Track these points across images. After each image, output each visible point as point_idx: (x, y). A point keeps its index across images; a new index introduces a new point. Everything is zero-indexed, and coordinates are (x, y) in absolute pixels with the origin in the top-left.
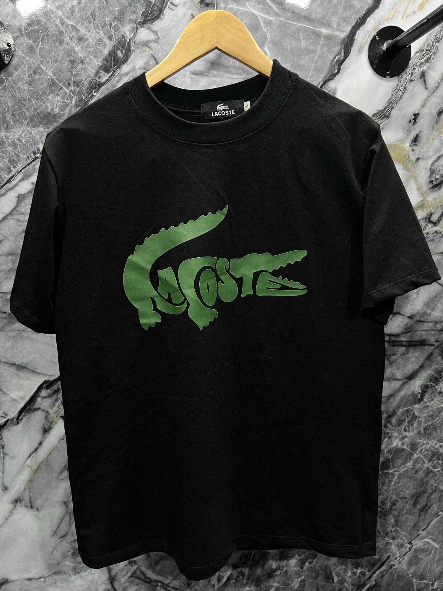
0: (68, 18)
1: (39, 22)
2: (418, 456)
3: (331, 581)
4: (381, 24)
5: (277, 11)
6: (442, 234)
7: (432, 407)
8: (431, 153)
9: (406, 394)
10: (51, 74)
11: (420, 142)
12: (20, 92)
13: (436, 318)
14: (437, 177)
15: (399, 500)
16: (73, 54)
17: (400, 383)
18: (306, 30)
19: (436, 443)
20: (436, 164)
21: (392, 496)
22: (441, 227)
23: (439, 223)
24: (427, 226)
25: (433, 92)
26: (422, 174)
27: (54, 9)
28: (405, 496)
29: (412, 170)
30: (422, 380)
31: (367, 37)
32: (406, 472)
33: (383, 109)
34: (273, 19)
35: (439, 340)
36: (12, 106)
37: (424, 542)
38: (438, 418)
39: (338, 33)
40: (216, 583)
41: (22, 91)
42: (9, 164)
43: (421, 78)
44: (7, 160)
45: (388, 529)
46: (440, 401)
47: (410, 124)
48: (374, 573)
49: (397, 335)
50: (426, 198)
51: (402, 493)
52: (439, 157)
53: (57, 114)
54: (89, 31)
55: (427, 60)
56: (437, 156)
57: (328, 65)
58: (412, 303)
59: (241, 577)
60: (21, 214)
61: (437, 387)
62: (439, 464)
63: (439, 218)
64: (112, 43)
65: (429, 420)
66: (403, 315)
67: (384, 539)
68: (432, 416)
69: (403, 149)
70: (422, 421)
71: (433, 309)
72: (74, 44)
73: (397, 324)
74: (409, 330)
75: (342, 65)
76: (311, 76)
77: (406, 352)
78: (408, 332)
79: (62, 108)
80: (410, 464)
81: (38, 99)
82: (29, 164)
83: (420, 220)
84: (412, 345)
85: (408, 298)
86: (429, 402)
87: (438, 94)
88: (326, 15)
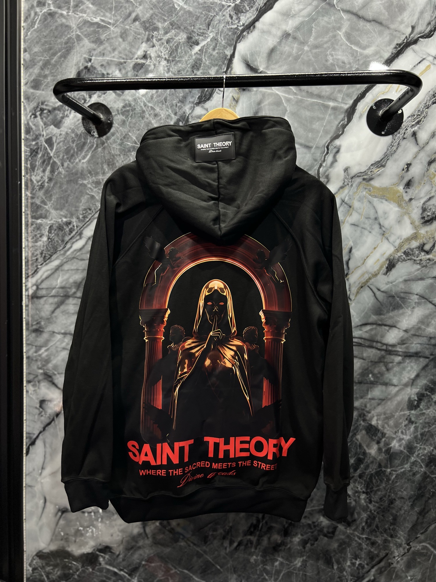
0: (149, 102)
1: (130, 105)
2: (415, 459)
3: (331, 566)
4: (378, 97)
5: (295, 91)
6: (434, 261)
7: (428, 414)
8: (422, 194)
9: (402, 399)
10: (134, 138)
11: (413, 186)
12: (114, 150)
13: (430, 333)
14: (429, 214)
15: (397, 499)
17: (397, 389)
18: (318, 104)
19: (433, 450)
20: (427, 203)
21: (390, 494)
22: (433, 256)
23: (431, 252)
24: (421, 254)
25: (423, 147)
26: (416, 211)
28: (403, 496)
29: (406, 208)
30: (417, 388)
31: (366, 107)
32: (404, 473)
33: (379, 160)
34: (292, 97)
35: (434, 354)
36: (108, 159)
37: (423, 545)
38: (434, 426)
39: (343, 105)
40: (228, 546)
43: (412, 136)
45: (386, 526)
47: (403, 172)
48: (373, 567)
49: (393, 346)
50: (418, 231)
51: (400, 493)
52: (430, 199)
54: (162, 110)
55: (418, 123)
56: (428, 197)
57: (334, 128)
58: (407, 318)
59: (249, 545)
61: (433, 396)
63: (431, 248)
64: (177, 117)
65: (426, 427)
66: (399, 329)
67: (382, 535)
68: (428, 423)
69: (398, 191)
70: (418, 426)
71: (428, 325)
72: (151, 119)
73: (393, 336)
74: (404, 342)
75: (345, 127)
76: (321, 136)
77: (402, 362)
78: (404, 344)
80: (407, 466)
83: (413, 249)
84: (408, 355)
85: (403, 314)
86: (425, 409)
87: (428, 148)
88: (333, 92)
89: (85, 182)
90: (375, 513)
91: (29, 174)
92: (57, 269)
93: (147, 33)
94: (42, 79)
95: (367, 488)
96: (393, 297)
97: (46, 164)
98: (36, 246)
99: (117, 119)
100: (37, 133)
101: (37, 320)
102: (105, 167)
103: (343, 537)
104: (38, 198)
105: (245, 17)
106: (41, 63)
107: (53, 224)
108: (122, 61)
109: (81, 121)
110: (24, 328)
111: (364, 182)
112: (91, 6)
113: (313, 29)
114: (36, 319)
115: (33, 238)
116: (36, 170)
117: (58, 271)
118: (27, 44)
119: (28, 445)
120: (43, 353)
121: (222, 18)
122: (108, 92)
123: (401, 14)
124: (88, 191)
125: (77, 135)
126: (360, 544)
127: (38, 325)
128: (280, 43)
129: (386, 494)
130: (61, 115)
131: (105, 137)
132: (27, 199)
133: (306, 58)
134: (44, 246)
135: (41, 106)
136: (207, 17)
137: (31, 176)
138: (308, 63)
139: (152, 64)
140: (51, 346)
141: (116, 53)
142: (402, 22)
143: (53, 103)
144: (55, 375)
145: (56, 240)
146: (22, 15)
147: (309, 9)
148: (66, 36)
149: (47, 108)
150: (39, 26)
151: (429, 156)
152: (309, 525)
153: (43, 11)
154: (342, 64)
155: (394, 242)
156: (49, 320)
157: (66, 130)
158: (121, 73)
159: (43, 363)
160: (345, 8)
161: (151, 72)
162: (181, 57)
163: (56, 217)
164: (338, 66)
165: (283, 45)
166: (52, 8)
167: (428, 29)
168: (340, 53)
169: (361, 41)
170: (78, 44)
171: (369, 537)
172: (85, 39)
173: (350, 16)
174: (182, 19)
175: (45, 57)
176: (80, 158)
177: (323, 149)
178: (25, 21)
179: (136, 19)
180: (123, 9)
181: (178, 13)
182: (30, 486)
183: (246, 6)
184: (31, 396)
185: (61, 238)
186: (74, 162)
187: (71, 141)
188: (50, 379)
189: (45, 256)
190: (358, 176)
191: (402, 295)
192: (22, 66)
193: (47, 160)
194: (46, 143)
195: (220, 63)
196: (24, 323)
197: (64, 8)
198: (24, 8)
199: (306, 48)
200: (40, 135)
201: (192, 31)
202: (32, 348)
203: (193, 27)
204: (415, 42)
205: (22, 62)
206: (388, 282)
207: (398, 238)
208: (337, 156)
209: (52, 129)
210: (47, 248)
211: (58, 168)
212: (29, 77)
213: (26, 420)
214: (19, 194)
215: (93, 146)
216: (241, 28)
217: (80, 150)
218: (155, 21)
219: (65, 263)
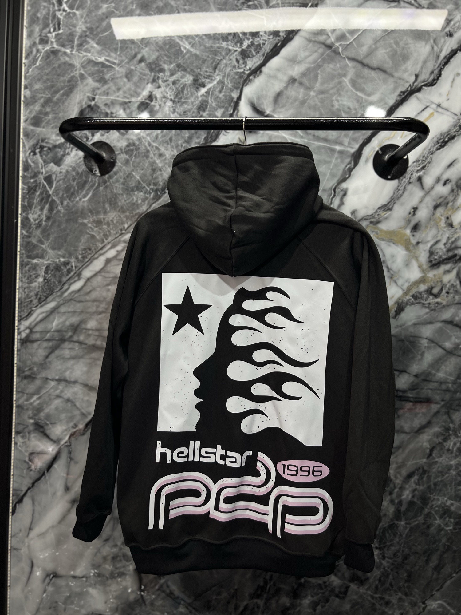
0: (154, 141)
1: (134, 144)
2: (429, 511)
4: (384, 142)
5: (302, 134)
6: (443, 305)
7: (441, 463)
8: (429, 238)
9: (415, 447)
10: (138, 178)
11: (419, 230)
12: (116, 189)
13: (441, 378)
14: (436, 257)
15: (411, 554)
16: (154, 165)
17: (408, 436)
18: (324, 147)
19: (447, 501)
20: (435, 247)
21: (404, 549)
22: (441, 299)
23: (439, 295)
24: (429, 297)
26: (422, 255)
27: (145, 136)
28: (417, 551)
29: (413, 251)
30: (429, 436)
31: (372, 152)
32: (418, 526)
33: (386, 203)
34: (299, 140)
35: (445, 399)
36: (110, 198)
37: (439, 604)
38: (447, 475)
39: (349, 149)
40: (233, 611)
41: (118, 188)
42: (103, 237)
43: (418, 181)
44: (102, 234)
45: (401, 584)
46: (448, 458)
47: (410, 215)
49: (404, 391)
50: (426, 274)
51: (414, 547)
52: (437, 243)
53: (140, 204)
54: (167, 150)
55: (423, 168)
56: (435, 241)
57: (341, 171)
58: (417, 363)
59: (256, 609)
60: (108, 272)
61: (445, 444)
62: (451, 522)
63: (439, 291)
65: (439, 476)
66: (409, 373)
67: (397, 593)
68: (441, 472)
69: (405, 235)
70: (431, 476)
71: (438, 370)
72: (156, 159)
73: (403, 381)
74: (415, 387)
75: (352, 170)
76: (328, 180)
77: (413, 407)
78: (414, 389)
79: (144, 200)
80: (421, 519)
81: (127, 194)
82: (116, 238)
83: (422, 292)
84: (419, 401)
85: (413, 358)
86: (438, 458)
87: (434, 193)
88: (339, 137)
89: (86, 221)
90: (389, 570)
91: (25, 213)
92: (53, 311)
93: (153, 74)
94: (43, 116)
95: (380, 542)
96: (402, 341)
97: (45, 203)
98: (31, 287)
99: (121, 158)
100: (36, 171)
101: (30, 366)
102: (107, 206)
103: (355, 597)
104: (34, 237)
105: (252, 61)
106: (42, 101)
107: (50, 264)
108: (127, 100)
109: (82, 159)
110: (15, 374)
111: (371, 225)
112: (95, 45)
113: (319, 76)
114: (28, 364)
115: (28, 278)
116: (33, 208)
117: (53, 314)
118: (28, 80)
119: (14, 503)
120: (34, 401)
121: (229, 62)
122: (111, 131)
123: (405, 63)
124: (88, 231)
125: (78, 173)
126: (374, 604)
127: (31, 371)
128: (286, 88)
129: (400, 549)
130: (62, 153)
131: (107, 176)
132: (23, 238)
133: (312, 103)
134: (39, 287)
135: (41, 144)
136: (214, 61)
137: (27, 214)
138: (315, 108)
139: (157, 104)
140: (44, 394)
141: (121, 92)
142: (406, 71)
143: (53, 140)
144: (47, 424)
145: (52, 280)
146: (24, 52)
147: (315, 56)
148: (69, 74)
149: (48, 145)
150: (41, 63)
151: (434, 200)
152: (320, 585)
153: (46, 49)
154: (348, 110)
155: (402, 285)
156: (44, 365)
157: (66, 168)
158: (126, 113)
159: (35, 412)
160: (350, 56)
161: (157, 112)
162: (186, 98)
163: (53, 257)
164: (344, 111)
165: (289, 89)
166: (55, 46)
167: (432, 78)
168: (345, 99)
169: (366, 89)
170: (82, 82)
171: (384, 596)
172: (89, 78)
173: (355, 64)
174: (188, 61)
175: (47, 95)
176: (80, 196)
177: (330, 192)
178: (26, 58)
179: (142, 60)
180: (129, 50)
181: (184, 56)
182: (15, 549)
183: (252, 50)
184: (20, 448)
185: (58, 279)
186: (74, 201)
187: (71, 179)
188: (41, 430)
189: (40, 298)
190: (365, 219)
191: (411, 339)
192: (22, 103)
193: (45, 198)
194: (45, 180)
195: (227, 105)
196: (15, 368)
197: (68, 47)
198: (26, 44)
199: (312, 93)
200: (39, 172)
201: (199, 74)
202: (23, 396)
203: (199, 70)
204: (419, 90)
205: (22, 99)
206: (397, 326)
207: (407, 281)
208: (344, 199)
209: (52, 167)
210: (42, 289)
211: (57, 207)
212: (29, 113)
213: (13, 475)
214: (14, 233)
215: (94, 184)
216: (247, 72)
217: (81, 189)
218: (161, 63)
219: (62, 305)
